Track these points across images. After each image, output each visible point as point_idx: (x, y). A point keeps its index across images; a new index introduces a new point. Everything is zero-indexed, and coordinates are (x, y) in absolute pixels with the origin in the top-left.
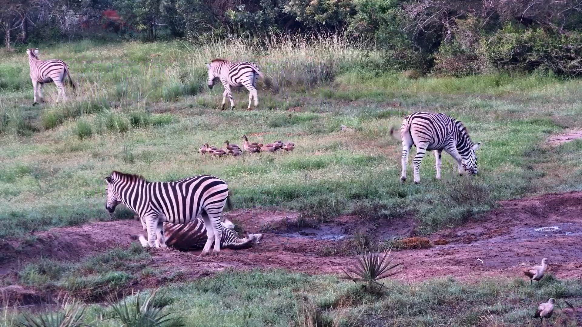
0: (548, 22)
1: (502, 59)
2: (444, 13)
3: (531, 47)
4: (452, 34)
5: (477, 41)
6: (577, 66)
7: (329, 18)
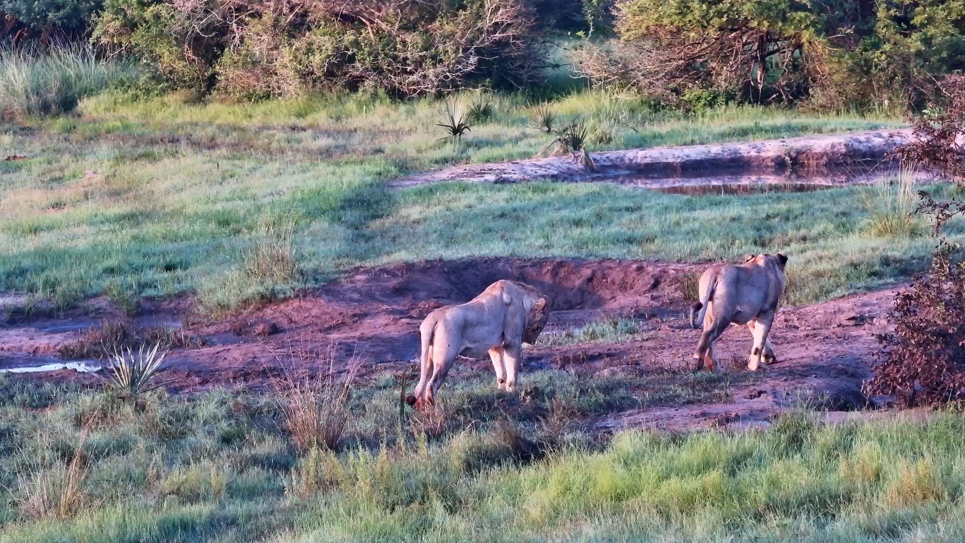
0: (376, 20)
1: (312, 73)
2: (230, 8)
3: (354, 55)
4: (242, 39)
5: (276, 48)
6: (419, 82)
7: (66, 18)
